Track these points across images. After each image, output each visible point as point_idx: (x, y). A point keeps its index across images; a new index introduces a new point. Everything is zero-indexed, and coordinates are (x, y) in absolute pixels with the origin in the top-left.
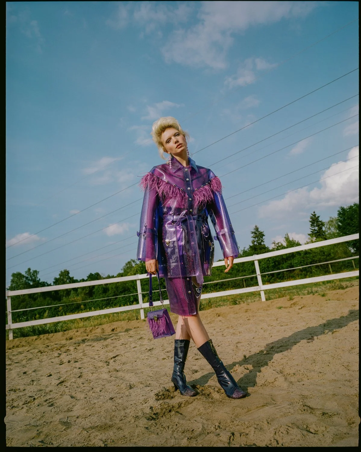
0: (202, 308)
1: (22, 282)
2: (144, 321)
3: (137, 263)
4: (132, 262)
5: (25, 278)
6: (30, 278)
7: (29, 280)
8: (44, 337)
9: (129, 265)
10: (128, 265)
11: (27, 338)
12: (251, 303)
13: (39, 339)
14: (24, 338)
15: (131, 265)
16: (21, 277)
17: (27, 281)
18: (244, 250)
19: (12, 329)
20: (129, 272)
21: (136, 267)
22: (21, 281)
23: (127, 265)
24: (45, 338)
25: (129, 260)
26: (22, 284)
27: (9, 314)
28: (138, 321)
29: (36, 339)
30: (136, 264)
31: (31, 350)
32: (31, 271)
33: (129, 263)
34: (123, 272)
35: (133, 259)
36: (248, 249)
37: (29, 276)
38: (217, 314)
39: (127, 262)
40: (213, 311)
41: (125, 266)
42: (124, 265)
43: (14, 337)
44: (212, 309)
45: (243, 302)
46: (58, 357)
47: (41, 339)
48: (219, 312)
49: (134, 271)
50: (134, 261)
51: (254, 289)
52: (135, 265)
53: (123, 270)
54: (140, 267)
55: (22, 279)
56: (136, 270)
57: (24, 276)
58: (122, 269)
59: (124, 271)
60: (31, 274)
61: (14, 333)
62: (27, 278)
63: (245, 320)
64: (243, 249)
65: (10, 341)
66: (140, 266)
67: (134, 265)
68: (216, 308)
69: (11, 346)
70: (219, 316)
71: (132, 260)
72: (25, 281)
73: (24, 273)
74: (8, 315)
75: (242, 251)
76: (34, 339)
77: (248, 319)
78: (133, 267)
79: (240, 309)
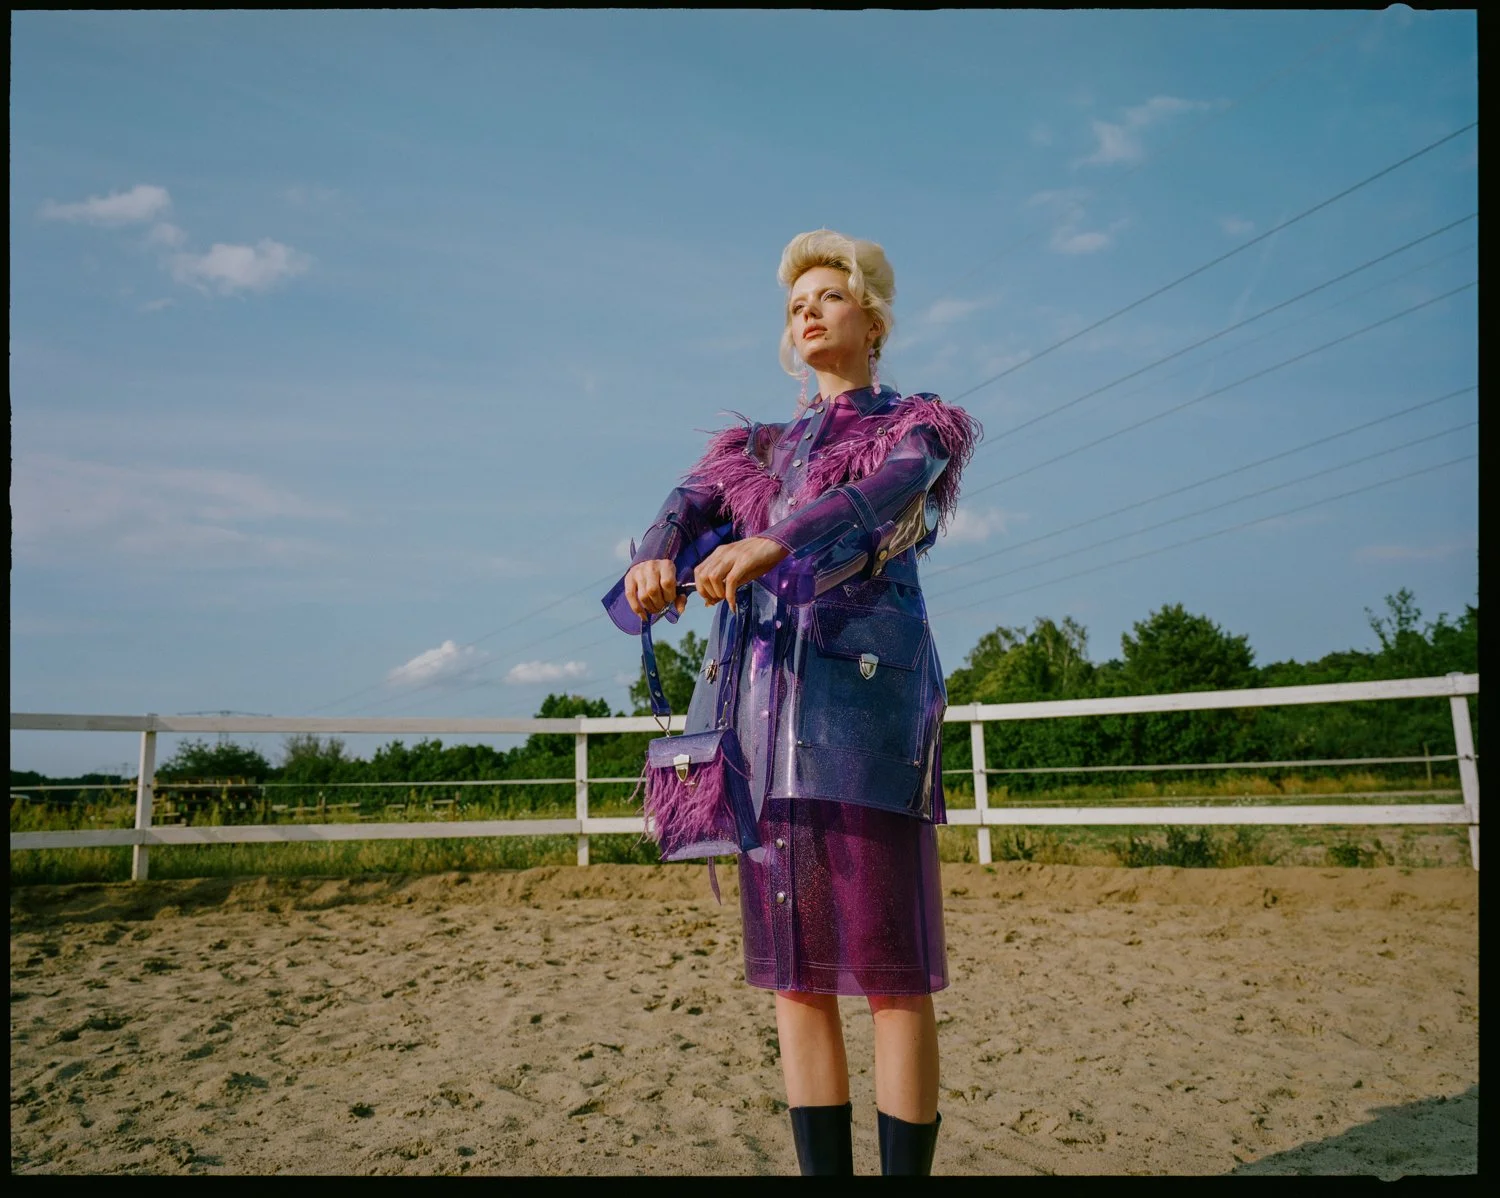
0: (1210, 857)
1: (672, 670)
2: (990, 870)
3: (1019, 642)
4: (1002, 638)
5: (679, 660)
6: (693, 663)
7: (689, 667)
8: (672, 871)
9: (992, 645)
10: (988, 647)
11: (626, 867)
12: (1421, 870)
13: (658, 877)
14: (620, 867)
15: (999, 647)
16: (668, 655)
17: (684, 669)
18: (1440, 624)
19: (586, 835)
20: (990, 670)
21: (1012, 656)
22: (668, 667)
23: (983, 644)
24: (675, 875)
25: (993, 630)
26: (671, 678)
27: (581, 789)
28: (970, 866)
29: (650, 876)
30: (1016, 646)
31: (618, 915)
32: (697, 641)
33: (991, 638)
34: (971, 667)
35: (1005, 627)
36: (1461, 620)
37: (690, 656)
38: (1267, 891)
39: (983, 634)
40: (1250, 877)
41: (977, 649)
42: (976, 644)
43: (593, 860)
44: (1248, 870)
45: (1384, 861)
46: (668, 967)
47: (663, 877)
48: (1275, 887)
49: (1005, 667)
50: (1007, 635)
51: (1442, 814)
52: (1012, 646)
53: (970, 662)
54: (1028, 658)
55: (670, 662)
56: (1012, 666)
57: (676, 655)
58: (966, 659)
59: (973, 664)
60: (697, 650)
61: (592, 845)
62: (684, 660)
63: (1371, 956)
64: (1435, 621)
65: (581, 870)
66: (1027, 653)
67: (1006, 646)
68: (1263, 868)
69: (581, 887)
70: (1275, 900)
71: (1000, 629)
72: (680, 668)
73: (676, 646)
74: (578, 790)
75: (1430, 626)
76: (646, 874)
77: (1383, 948)
78: (1005, 653)
79: (1368, 886)
